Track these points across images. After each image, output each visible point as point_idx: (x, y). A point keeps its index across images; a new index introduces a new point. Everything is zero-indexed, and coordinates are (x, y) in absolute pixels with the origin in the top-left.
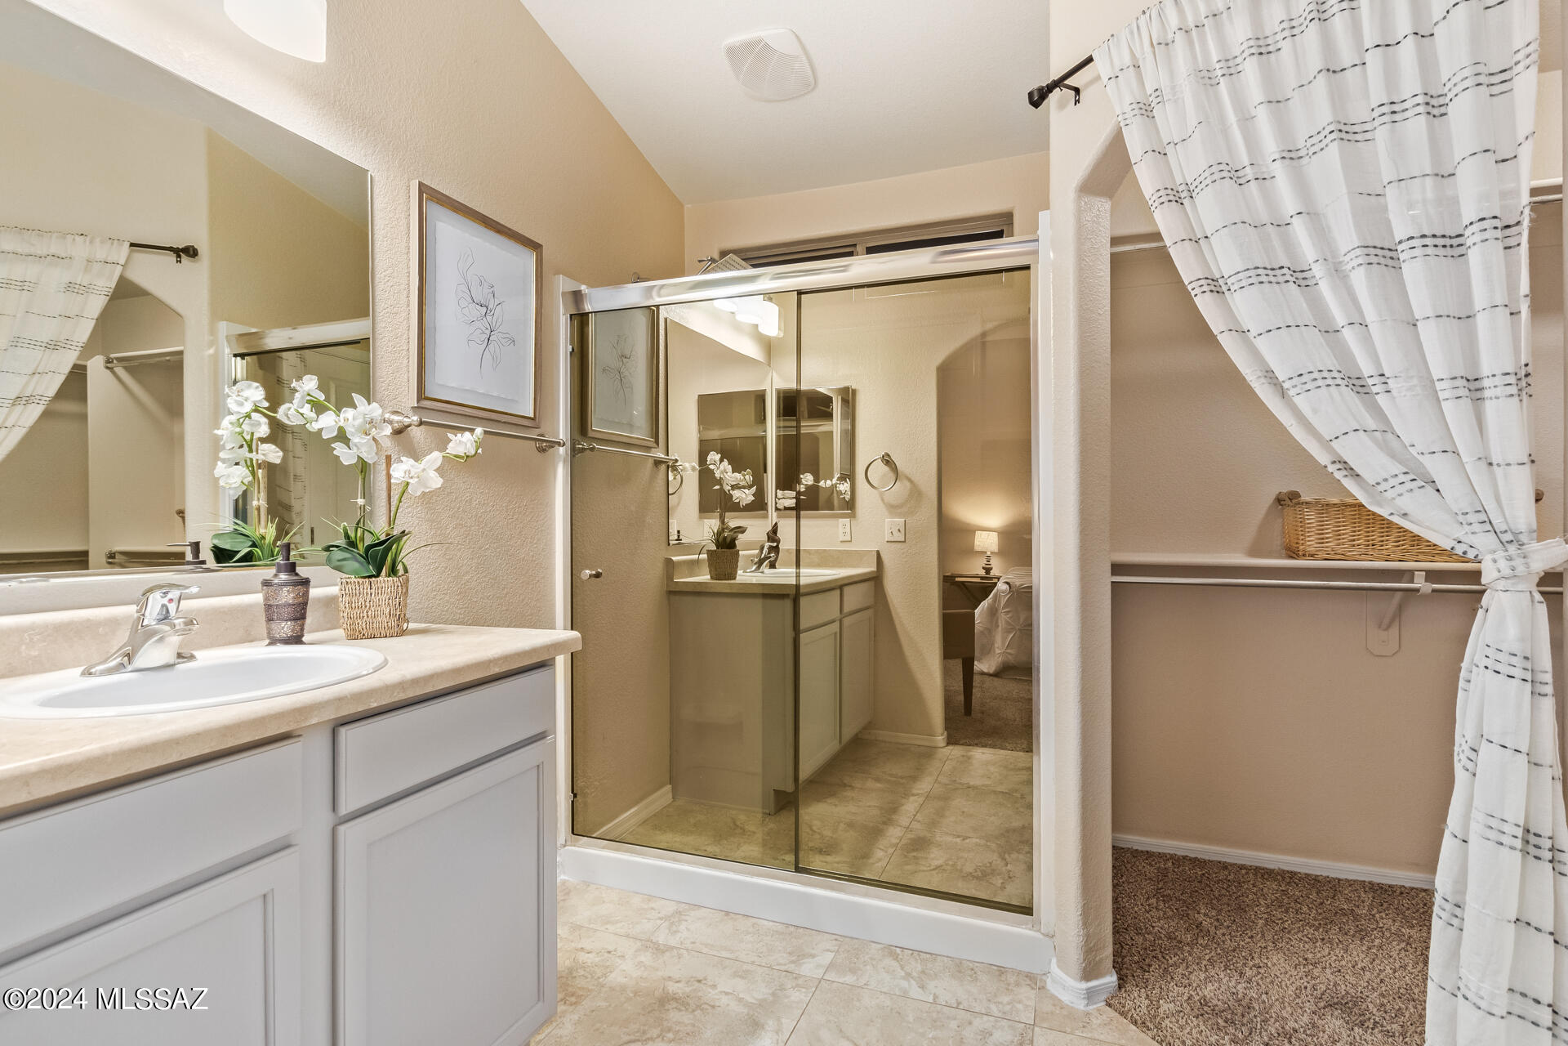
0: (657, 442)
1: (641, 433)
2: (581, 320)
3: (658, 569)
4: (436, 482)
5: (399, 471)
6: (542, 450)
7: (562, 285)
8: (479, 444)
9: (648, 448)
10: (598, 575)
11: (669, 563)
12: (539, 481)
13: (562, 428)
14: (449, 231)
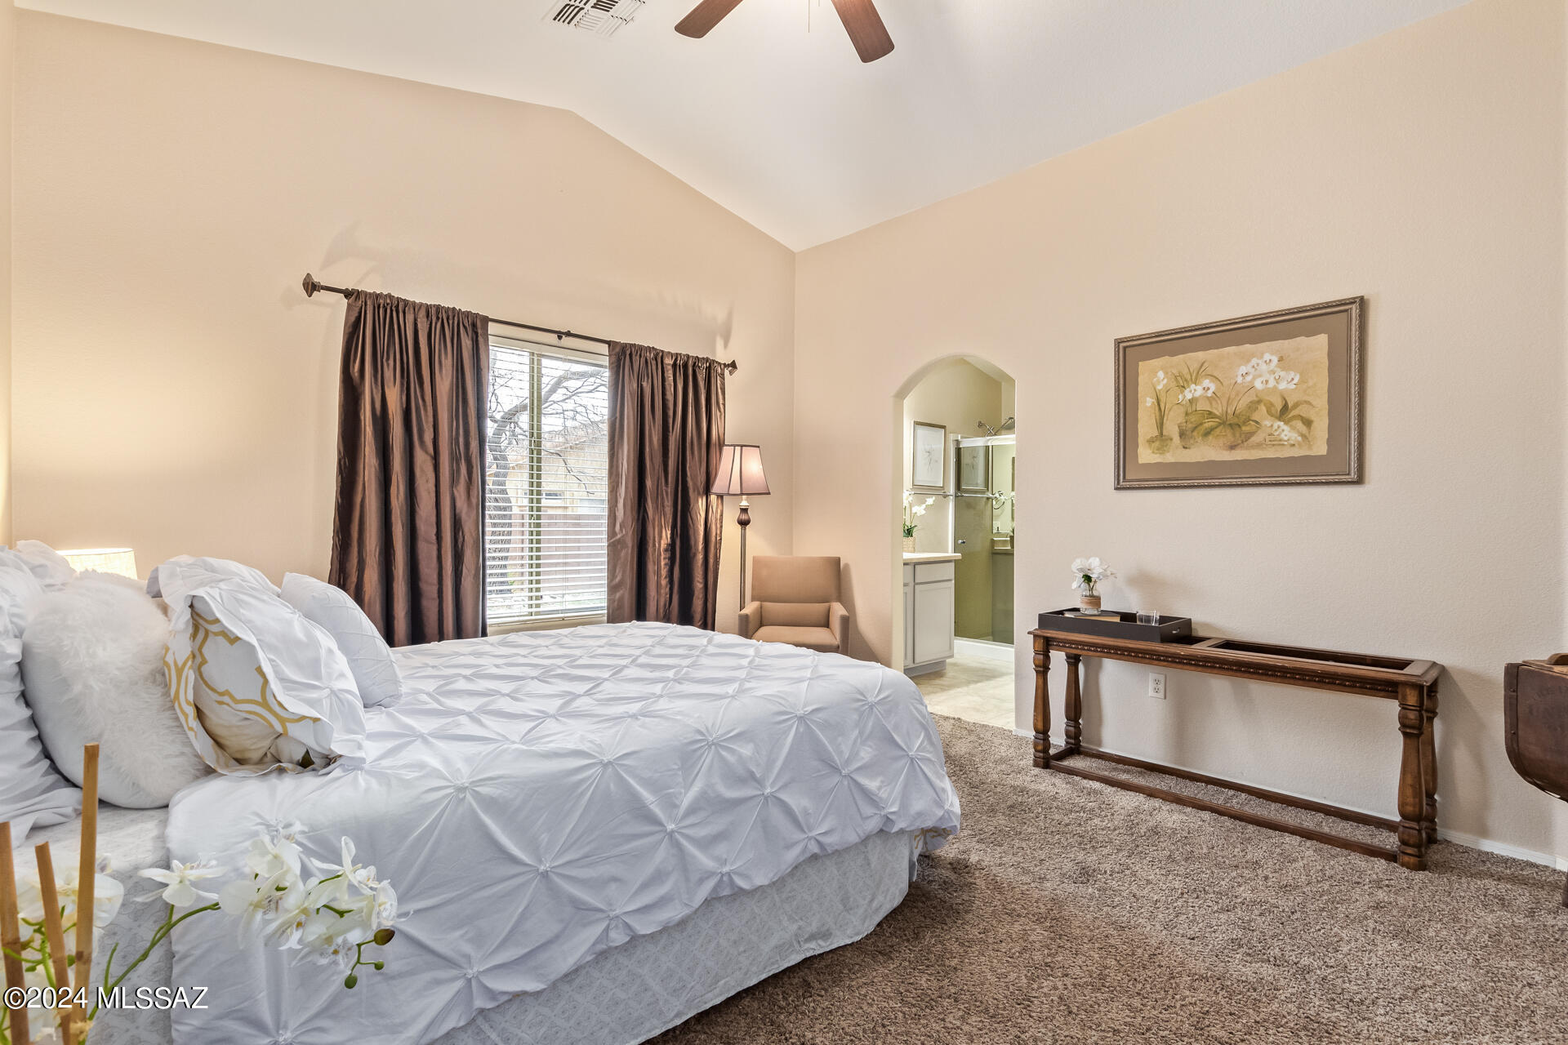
0: (988, 490)
1: (981, 487)
2: (958, 451)
3: (988, 543)
4: (924, 512)
5: (915, 509)
6: (945, 497)
7: (952, 437)
8: (934, 501)
9: (983, 493)
10: (964, 542)
11: (993, 541)
12: (944, 508)
13: (951, 489)
14: (921, 431)
